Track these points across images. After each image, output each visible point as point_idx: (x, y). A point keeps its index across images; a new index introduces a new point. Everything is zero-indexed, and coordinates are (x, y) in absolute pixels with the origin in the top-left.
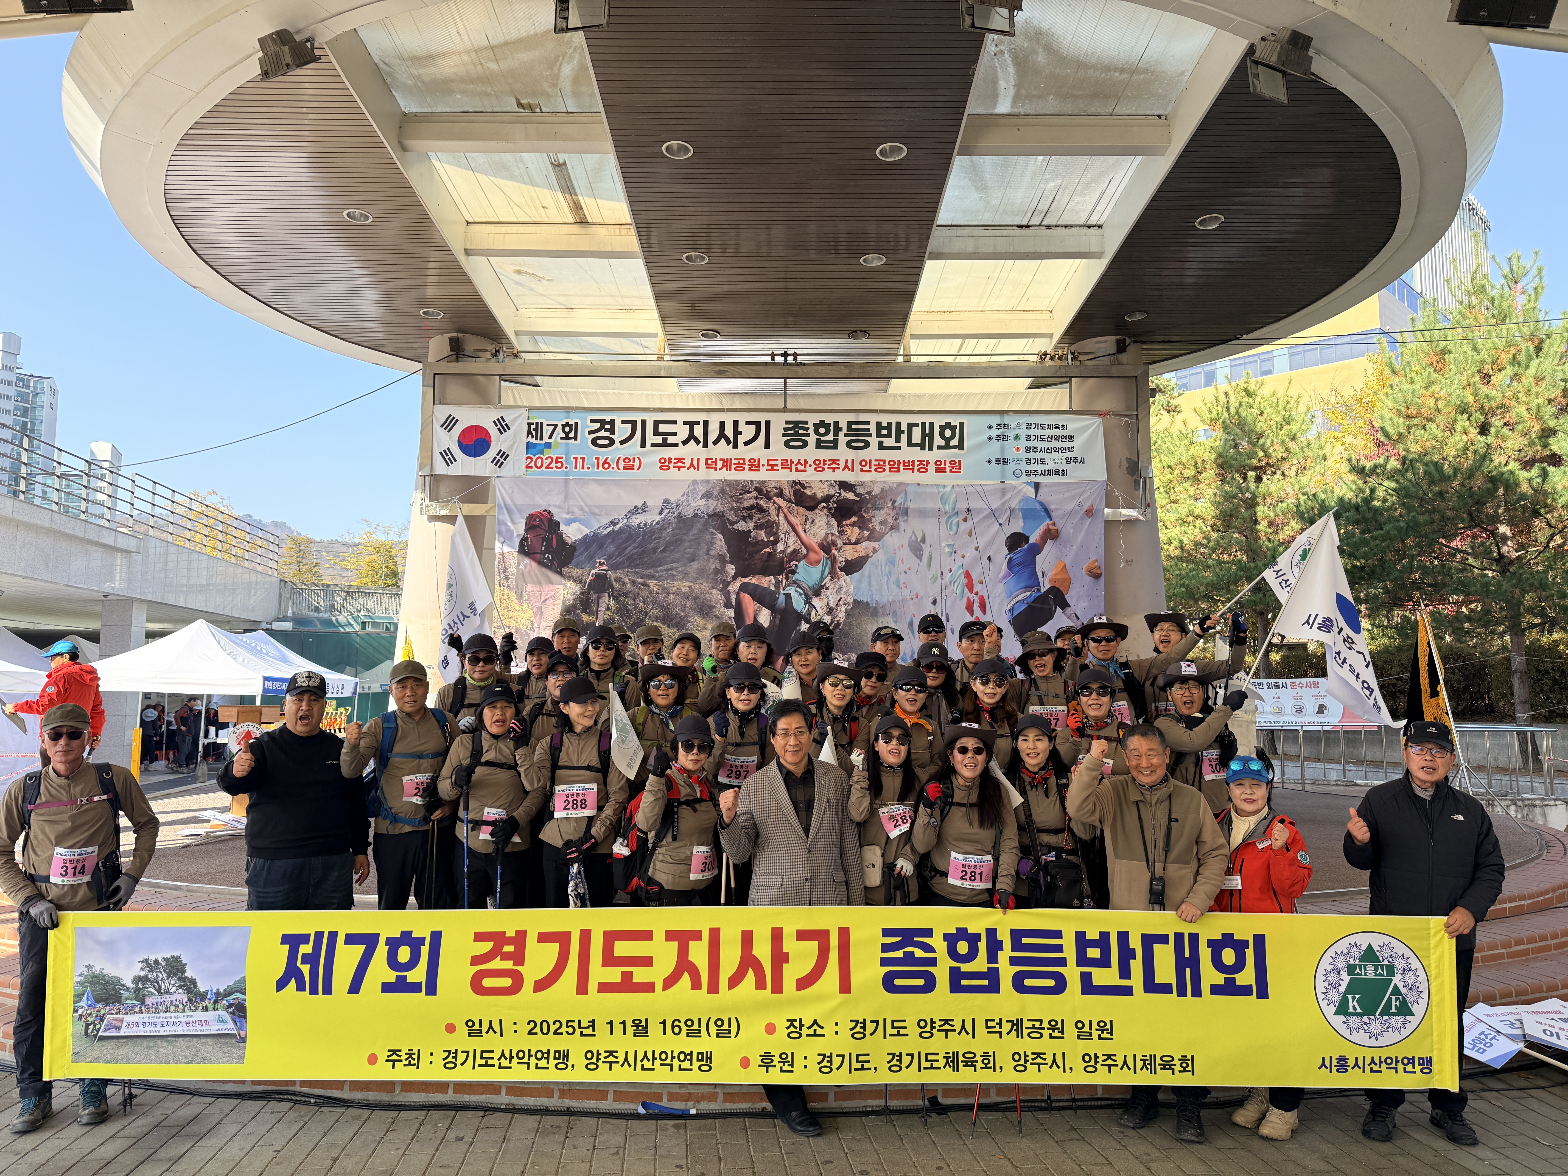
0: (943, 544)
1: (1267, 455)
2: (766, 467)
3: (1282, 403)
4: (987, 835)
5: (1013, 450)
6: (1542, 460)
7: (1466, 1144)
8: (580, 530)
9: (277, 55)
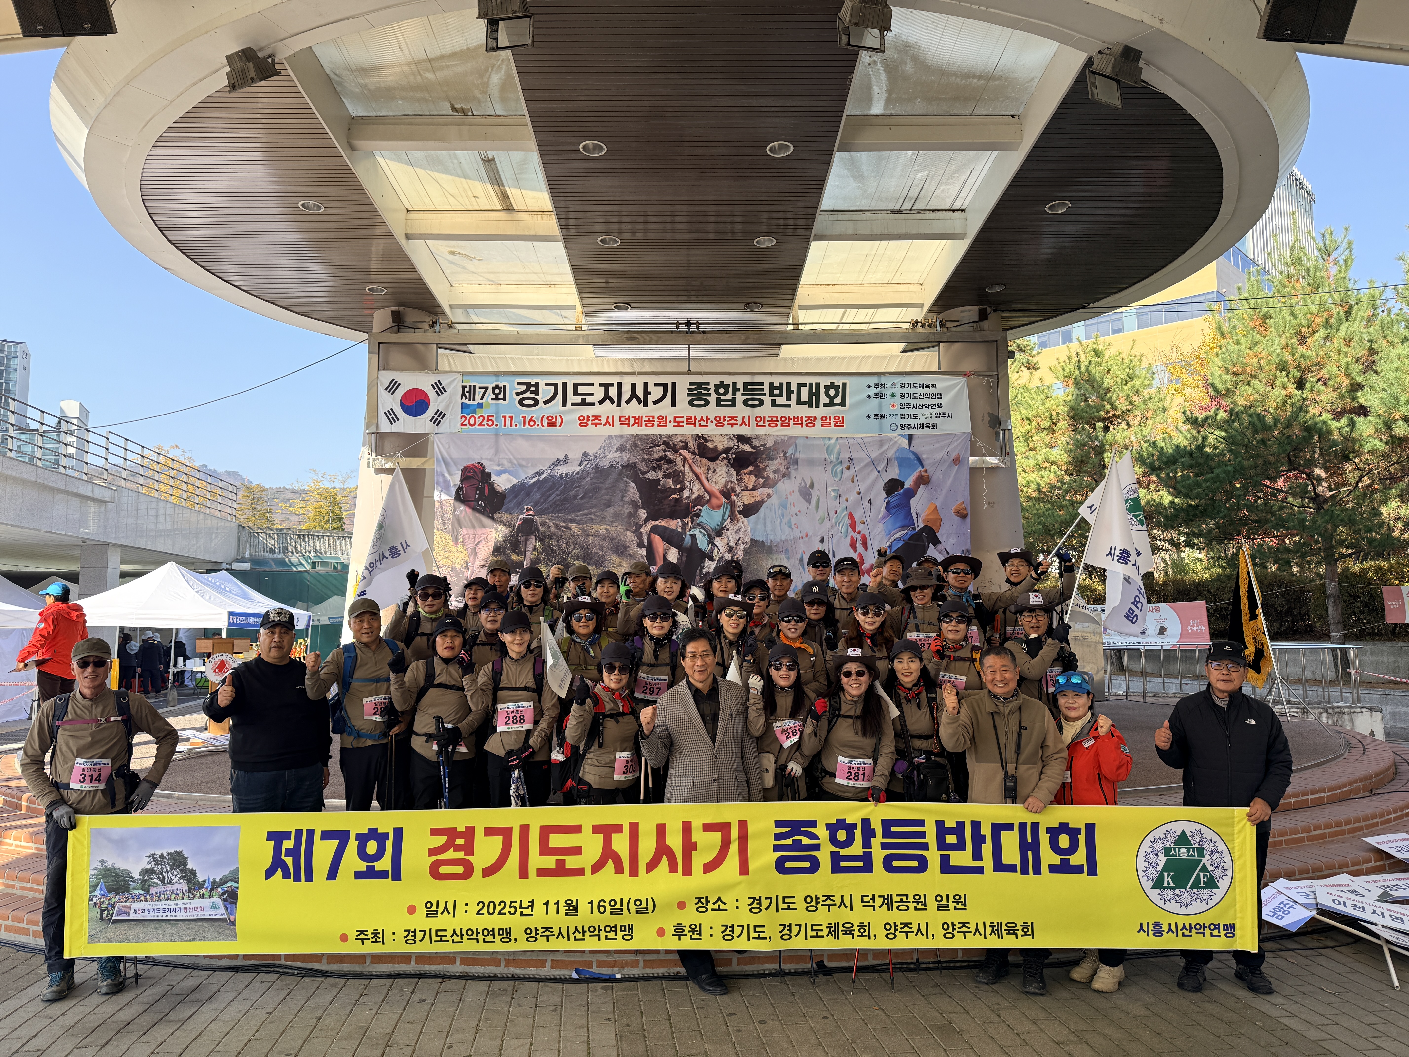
0: (829, 489)
1: (1114, 408)
2: (673, 423)
3: (1126, 362)
4: (868, 743)
5: (888, 406)
6: (1352, 411)
7: (1264, 993)
8: (509, 481)
9: (243, 70)
